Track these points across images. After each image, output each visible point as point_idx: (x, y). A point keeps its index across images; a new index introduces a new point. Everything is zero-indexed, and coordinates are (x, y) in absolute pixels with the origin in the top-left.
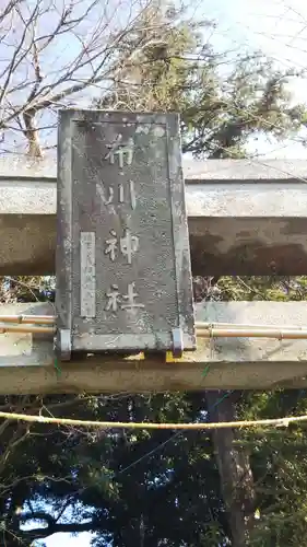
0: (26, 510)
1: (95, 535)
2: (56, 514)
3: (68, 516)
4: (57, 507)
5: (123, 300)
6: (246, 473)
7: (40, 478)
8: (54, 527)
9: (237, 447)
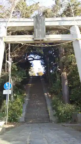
0: (29, 57)
1: (41, 61)
2: (34, 57)
3: (36, 58)
4: (34, 56)
5: (40, 35)
6: (63, 51)
7: (32, 51)
8: (34, 59)
9: (62, 47)
